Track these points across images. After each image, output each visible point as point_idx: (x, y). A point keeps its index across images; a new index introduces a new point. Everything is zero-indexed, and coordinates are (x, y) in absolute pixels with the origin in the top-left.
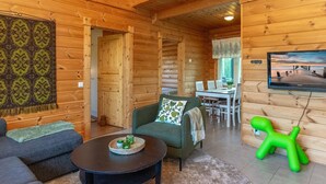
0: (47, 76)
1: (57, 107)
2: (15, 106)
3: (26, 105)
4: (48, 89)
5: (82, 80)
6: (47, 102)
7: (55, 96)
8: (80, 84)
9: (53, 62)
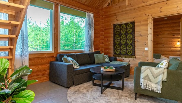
0: (131, 44)
1: (135, 58)
2: (122, 54)
3: (125, 55)
4: (131, 50)
5: (147, 46)
6: (131, 55)
7: (135, 53)
8: (146, 49)
9: (134, 39)
